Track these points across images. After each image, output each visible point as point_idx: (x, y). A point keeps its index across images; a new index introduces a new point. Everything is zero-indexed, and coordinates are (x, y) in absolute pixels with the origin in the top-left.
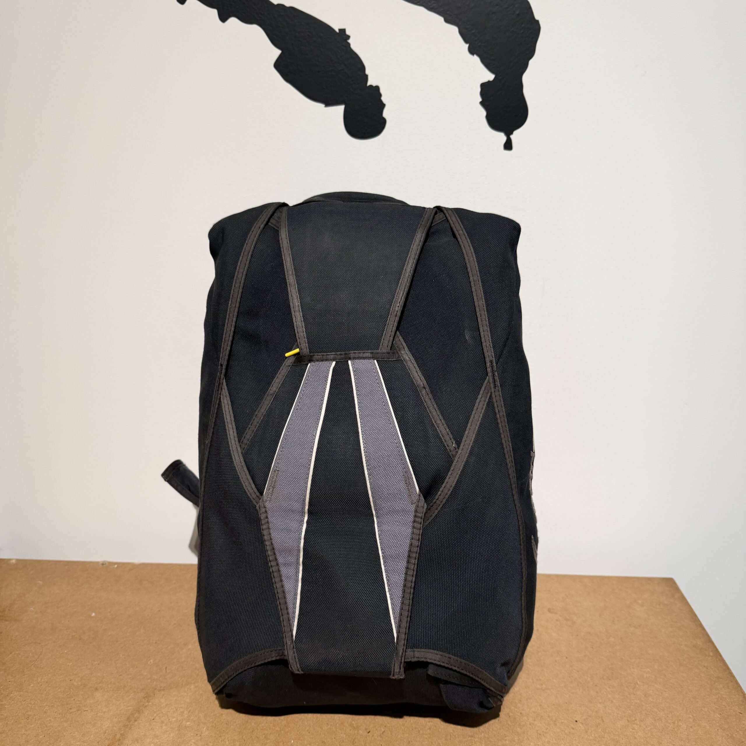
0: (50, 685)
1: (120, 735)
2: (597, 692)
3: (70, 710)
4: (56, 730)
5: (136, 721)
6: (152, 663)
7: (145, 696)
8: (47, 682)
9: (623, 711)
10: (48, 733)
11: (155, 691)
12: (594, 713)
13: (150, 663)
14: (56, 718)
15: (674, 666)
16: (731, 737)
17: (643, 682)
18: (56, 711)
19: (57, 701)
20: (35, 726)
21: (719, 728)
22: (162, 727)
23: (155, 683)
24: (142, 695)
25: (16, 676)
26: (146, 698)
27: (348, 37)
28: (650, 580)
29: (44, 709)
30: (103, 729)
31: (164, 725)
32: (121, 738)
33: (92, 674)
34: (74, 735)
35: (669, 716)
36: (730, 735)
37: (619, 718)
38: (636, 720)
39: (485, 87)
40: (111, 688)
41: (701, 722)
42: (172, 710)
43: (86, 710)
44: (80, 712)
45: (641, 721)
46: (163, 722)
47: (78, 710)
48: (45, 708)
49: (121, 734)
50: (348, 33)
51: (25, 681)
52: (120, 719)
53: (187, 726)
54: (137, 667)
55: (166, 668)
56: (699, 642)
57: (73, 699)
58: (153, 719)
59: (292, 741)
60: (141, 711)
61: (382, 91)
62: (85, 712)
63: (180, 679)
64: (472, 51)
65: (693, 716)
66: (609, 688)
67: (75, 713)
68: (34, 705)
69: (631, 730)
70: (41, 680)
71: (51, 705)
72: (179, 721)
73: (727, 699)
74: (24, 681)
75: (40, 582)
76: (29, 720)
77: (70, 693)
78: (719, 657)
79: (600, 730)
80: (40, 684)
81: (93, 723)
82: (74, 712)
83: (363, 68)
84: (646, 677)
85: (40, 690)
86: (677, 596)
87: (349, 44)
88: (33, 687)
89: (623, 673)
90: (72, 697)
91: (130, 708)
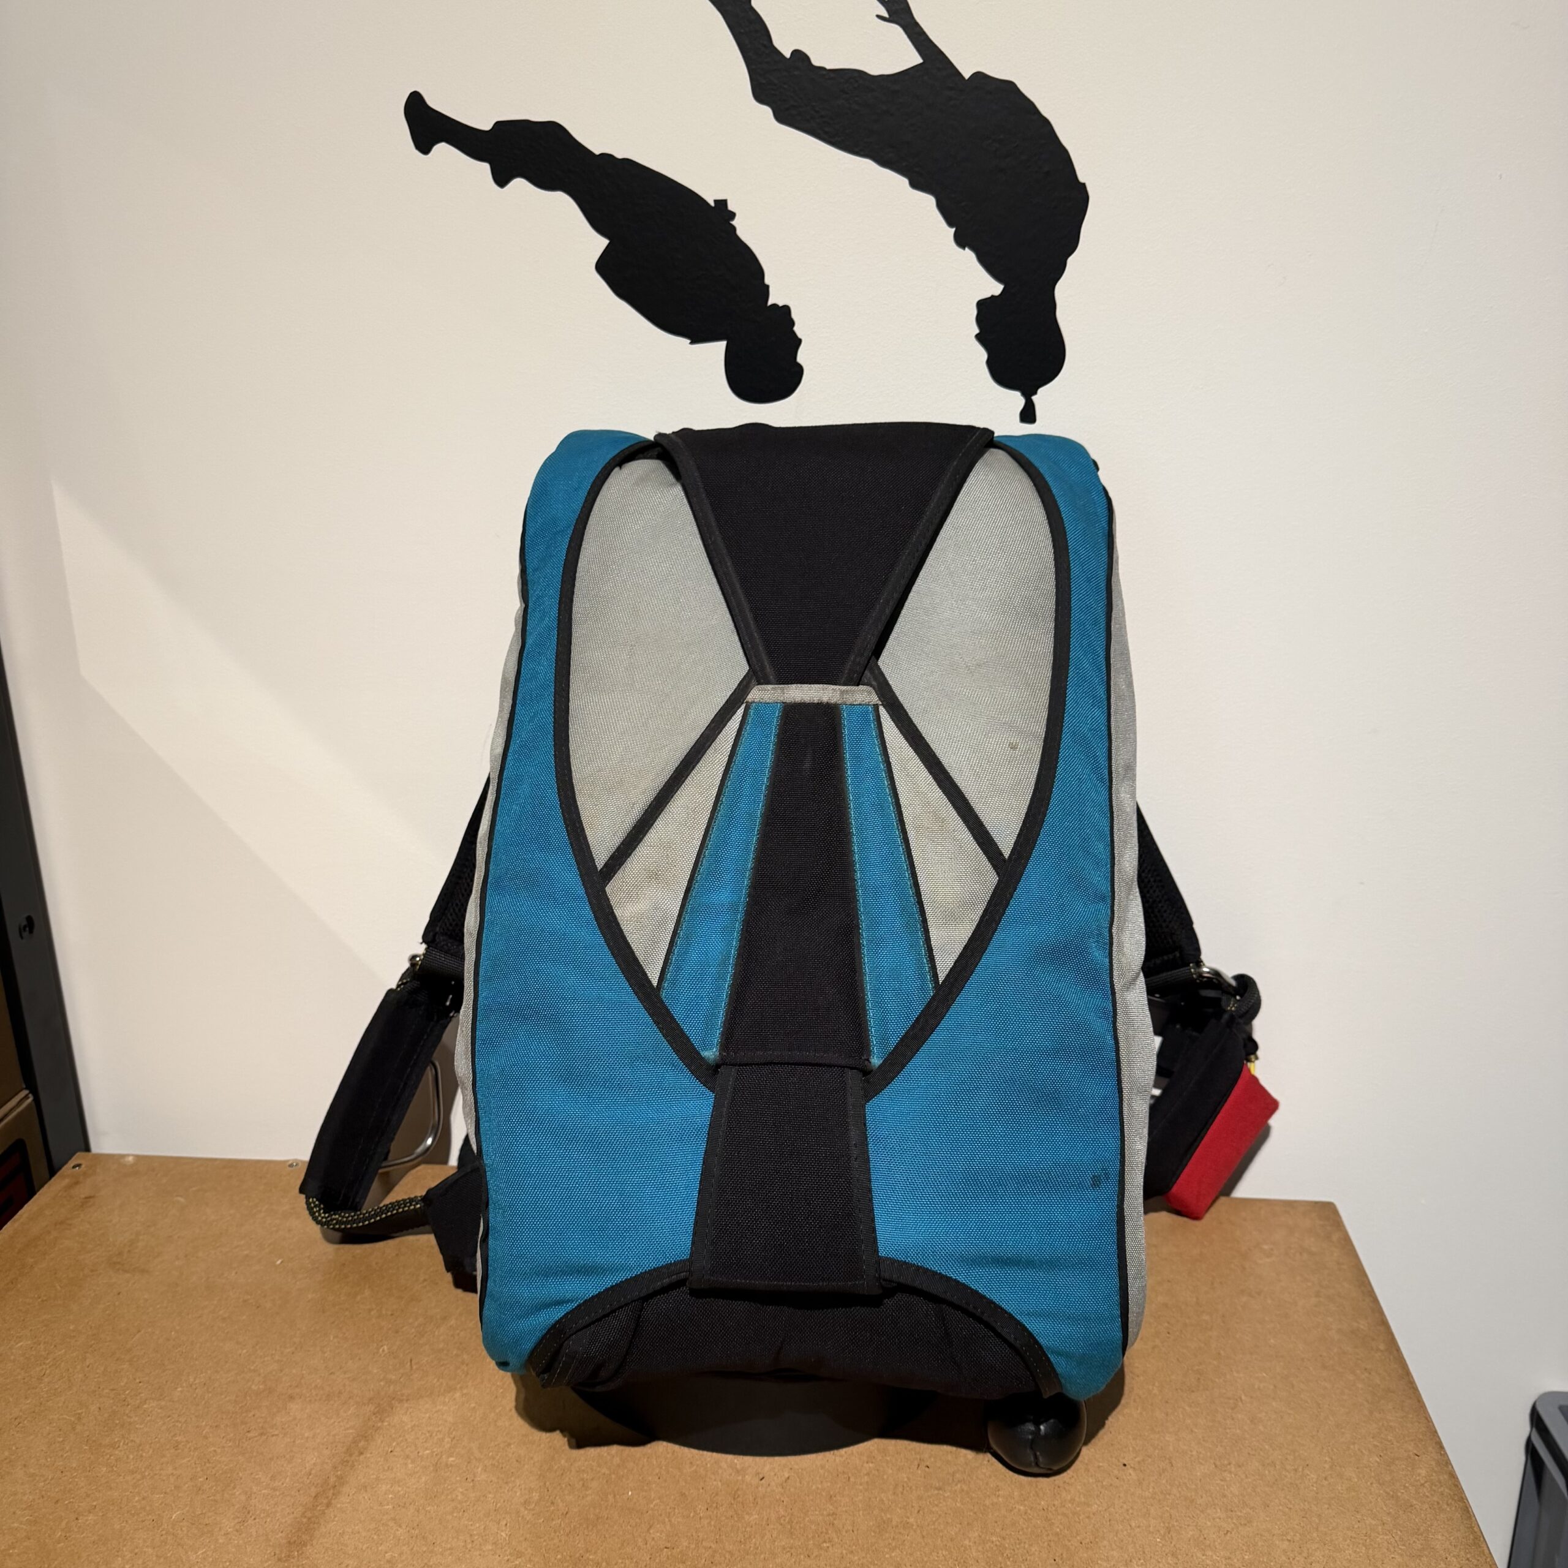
0: (210, 1390)
1: (335, 1479)
2: (1167, 1415)
3: (247, 1434)
4: (226, 1468)
5: (361, 1453)
6: (386, 1351)
7: (376, 1410)
8: (205, 1384)
9: (1210, 1448)
10: (213, 1473)
11: (393, 1402)
12: (1157, 1451)
13: (383, 1351)
14: (224, 1447)
15: (1311, 1368)
16: (1393, 1497)
17: (1252, 1397)
18: (224, 1435)
19: (224, 1417)
20: (189, 1461)
21: (1374, 1482)
22: (406, 1464)
23: (392, 1387)
24: (371, 1407)
25: (151, 1373)
26: (377, 1415)
27: (733, 215)
28: (1290, 1205)
29: (204, 1432)
30: (305, 1468)
31: (409, 1461)
32: (337, 1484)
33: (281, 1371)
34: (257, 1477)
35: (1288, 1457)
36: (1391, 1493)
37: (1201, 1461)
38: (1230, 1464)
39: (985, 308)
40: (317, 1395)
41: (1344, 1470)
42: (423, 1437)
43: (276, 1433)
44: (265, 1437)
45: (1240, 1466)
46: (408, 1457)
47: (262, 1434)
48: (204, 1430)
49: (337, 1476)
50: (731, 207)
51: (167, 1382)
52: (333, 1451)
53: (449, 1463)
54: (360, 1359)
55: (411, 1361)
56: (1363, 1325)
57: (252, 1413)
58: (391, 1452)
59: (630, 1493)
60: (370, 1437)
61: (794, 315)
62: (274, 1437)
63: (436, 1380)
64: (961, 240)
65: (1332, 1459)
66: (1190, 1406)
67: (256, 1439)
68: (184, 1425)
69: (1219, 1482)
70: (195, 1381)
71: (216, 1424)
72: (436, 1455)
73: (1397, 1430)
74: (164, 1382)
75: (182, 1200)
76: (179, 1451)
77: (246, 1404)
78: (1395, 1352)
79: (1164, 1482)
80: (194, 1387)
81: (288, 1456)
82: (256, 1437)
83: (760, 272)
84: (1259, 1388)
85: (195, 1398)
86: (1335, 1237)
87: (734, 229)
88: (181, 1392)
89: (1217, 1380)
90: (250, 1411)
91: (351, 1431)
